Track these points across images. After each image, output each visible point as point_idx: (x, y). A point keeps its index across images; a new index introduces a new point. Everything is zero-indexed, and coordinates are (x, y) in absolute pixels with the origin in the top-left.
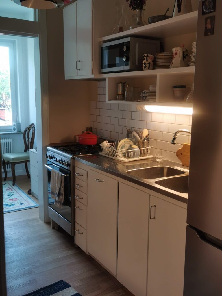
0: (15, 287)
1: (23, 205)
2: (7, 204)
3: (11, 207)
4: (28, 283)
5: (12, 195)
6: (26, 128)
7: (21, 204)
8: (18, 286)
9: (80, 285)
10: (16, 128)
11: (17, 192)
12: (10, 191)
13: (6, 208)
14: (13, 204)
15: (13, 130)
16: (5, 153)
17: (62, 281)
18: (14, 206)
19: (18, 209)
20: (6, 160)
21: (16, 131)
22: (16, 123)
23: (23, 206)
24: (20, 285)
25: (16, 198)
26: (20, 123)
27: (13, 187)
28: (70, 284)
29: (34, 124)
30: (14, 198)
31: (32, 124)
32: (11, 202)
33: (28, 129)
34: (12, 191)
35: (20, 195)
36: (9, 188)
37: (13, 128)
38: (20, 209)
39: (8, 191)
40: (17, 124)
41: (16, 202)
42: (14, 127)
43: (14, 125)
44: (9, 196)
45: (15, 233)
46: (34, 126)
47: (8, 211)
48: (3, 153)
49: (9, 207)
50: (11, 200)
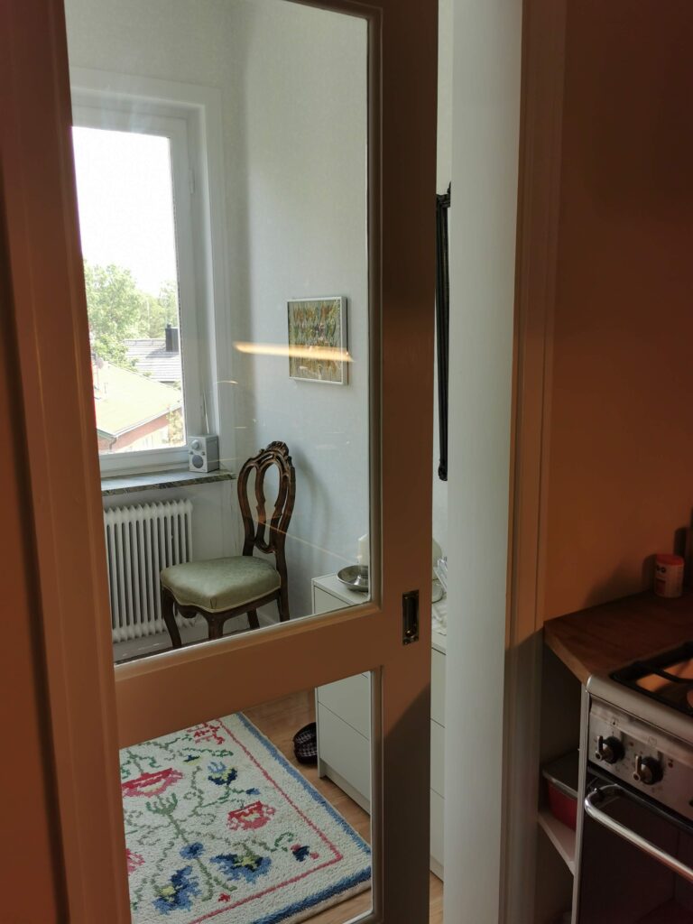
2: (232, 859)
3: (260, 883)
6: (250, 460)
7: (299, 853)
10: (205, 458)
15: (192, 467)
18: (273, 875)
20: (183, 600)
21: (205, 467)
22: (203, 440)
25: (255, 799)
26: (217, 437)
29: (285, 445)
31: (274, 444)
32: (241, 832)
33: (259, 462)
35: (267, 776)
37: (191, 457)
39: (204, 744)
40: (208, 441)
41: (267, 834)
42: (198, 453)
43: (198, 447)
44: (218, 782)
46: (287, 453)
48: (167, 566)
49: (252, 887)
50: (238, 817)
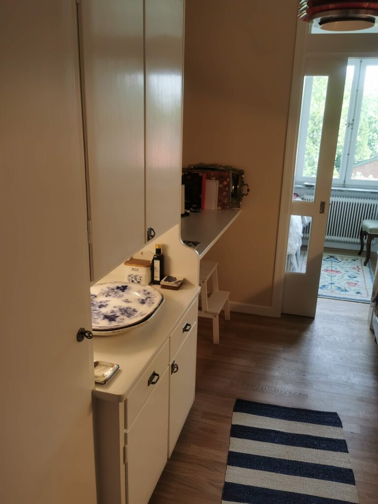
0: (280, 391)
1: (359, 294)
2: (340, 288)
3: (343, 293)
4: (296, 394)
5: (354, 277)
7: (358, 293)
8: (283, 392)
9: (356, 432)
11: (364, 275)
12: (356, 272)
13: (335, 292)
14: (348, 289)
16: (366, 219)
17: (335, 414)
18: (347, 293)
19: (348, 299)
23: (358, 297)
24: (286, 393)
25: (356, 282)
27: (364, 267)
28: (343, 424)
30: (354, 282)
32: (347, 285)
34: (359, 271)
35: (364, 280)
36: (358, 267)
38: (351, 299)
39: (353, 270)
41: (353, 288)
44: (350, 277)
45: (324, 328)
47: (335, 297)
49: (340, 293)
50: (348, 283)
